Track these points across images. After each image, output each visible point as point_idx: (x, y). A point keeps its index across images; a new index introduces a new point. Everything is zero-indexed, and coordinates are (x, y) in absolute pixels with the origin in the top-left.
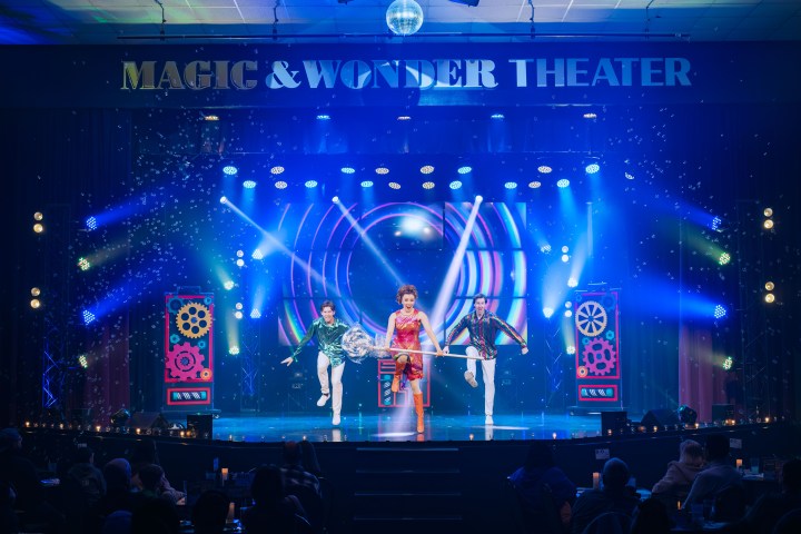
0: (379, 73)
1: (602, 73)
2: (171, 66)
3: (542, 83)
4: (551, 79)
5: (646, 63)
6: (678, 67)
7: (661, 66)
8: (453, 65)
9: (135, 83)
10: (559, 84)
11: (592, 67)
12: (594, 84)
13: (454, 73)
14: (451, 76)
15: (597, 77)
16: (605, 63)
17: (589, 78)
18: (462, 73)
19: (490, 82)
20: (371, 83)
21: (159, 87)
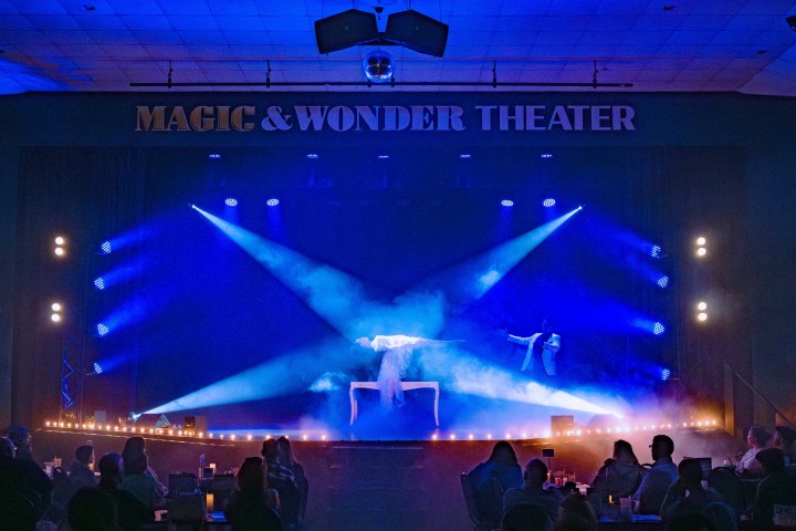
0: (361, 116)
1: (557, 118)
2: (179, 110)
3: (504, 126)
4: (512, 123)
5: (595, 110)
6: (623, 113)
7: (609, 113)
8: (426, 110)
9: (147, 125)
10: (519, 126)
11: (548, 113)
12: (550, 128)
13: (427, 118)
14: (424, 121)
15: (552, 122)
16: (559, 109)
17: (545, 123)
18: (434, 118)
19: (458, 126)
20: (355, 125)
21: (169, 129)
